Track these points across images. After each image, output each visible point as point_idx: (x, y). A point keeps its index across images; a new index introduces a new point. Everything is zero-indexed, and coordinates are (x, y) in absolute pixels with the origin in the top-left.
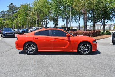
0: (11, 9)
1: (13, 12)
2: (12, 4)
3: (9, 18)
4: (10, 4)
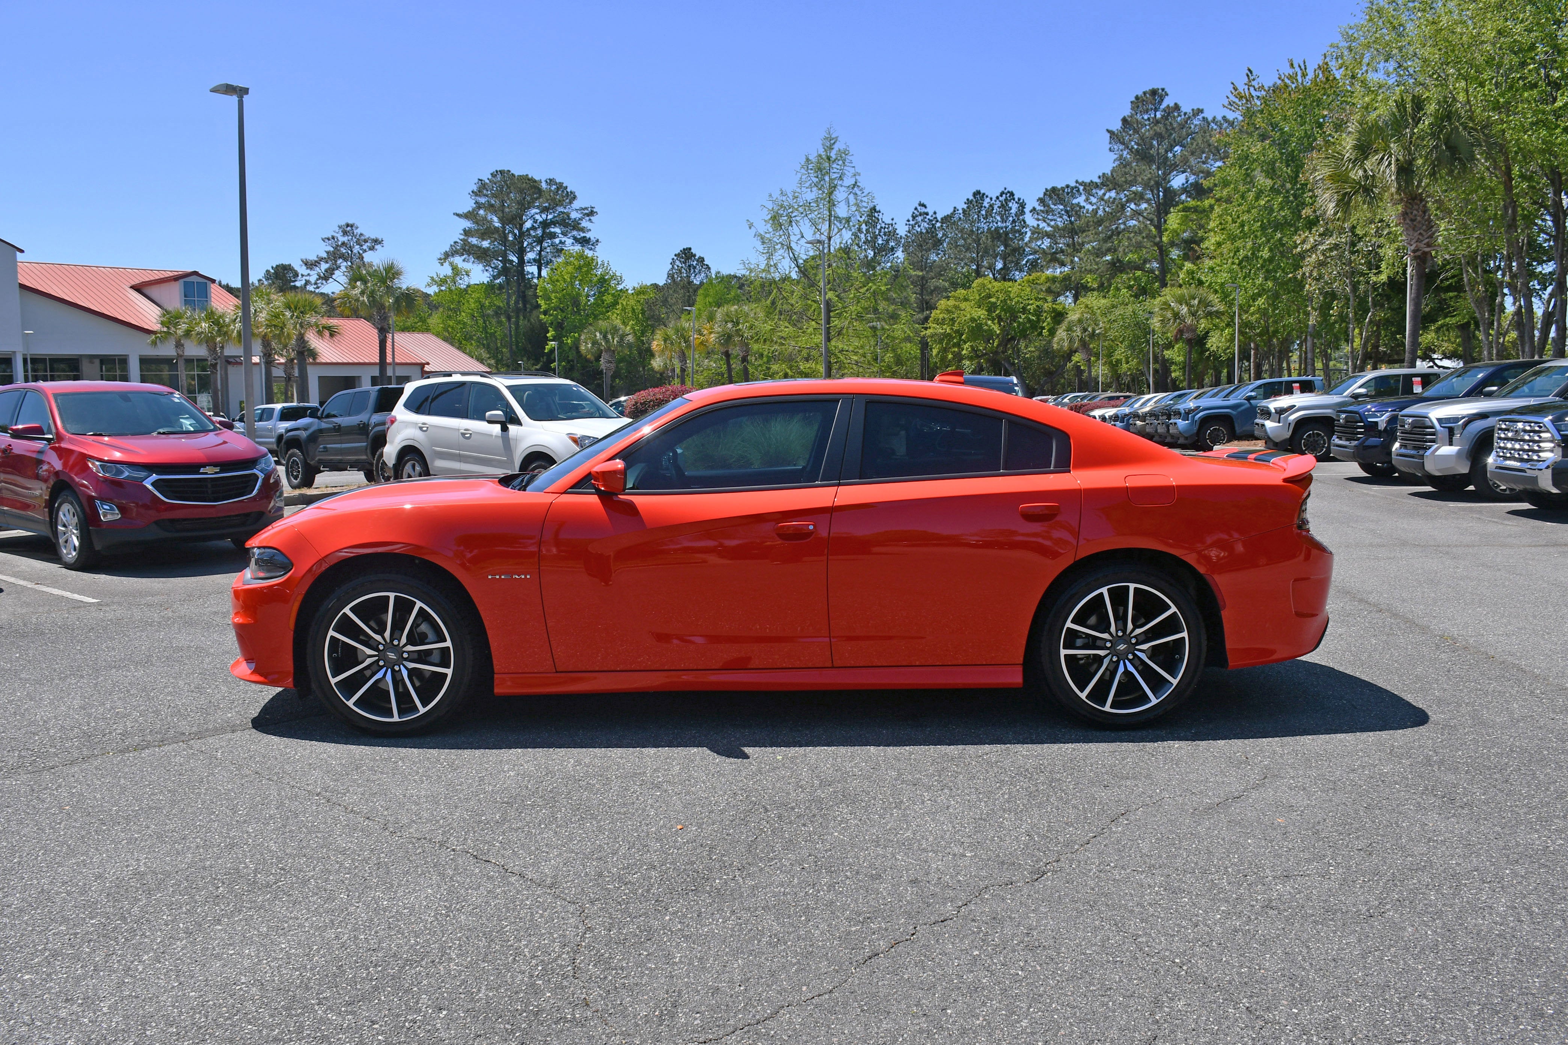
0: (1144, 155)
1: (1160, 183)
2: (1156, 95)
3: (1118, 267)
4: (1139, 103)
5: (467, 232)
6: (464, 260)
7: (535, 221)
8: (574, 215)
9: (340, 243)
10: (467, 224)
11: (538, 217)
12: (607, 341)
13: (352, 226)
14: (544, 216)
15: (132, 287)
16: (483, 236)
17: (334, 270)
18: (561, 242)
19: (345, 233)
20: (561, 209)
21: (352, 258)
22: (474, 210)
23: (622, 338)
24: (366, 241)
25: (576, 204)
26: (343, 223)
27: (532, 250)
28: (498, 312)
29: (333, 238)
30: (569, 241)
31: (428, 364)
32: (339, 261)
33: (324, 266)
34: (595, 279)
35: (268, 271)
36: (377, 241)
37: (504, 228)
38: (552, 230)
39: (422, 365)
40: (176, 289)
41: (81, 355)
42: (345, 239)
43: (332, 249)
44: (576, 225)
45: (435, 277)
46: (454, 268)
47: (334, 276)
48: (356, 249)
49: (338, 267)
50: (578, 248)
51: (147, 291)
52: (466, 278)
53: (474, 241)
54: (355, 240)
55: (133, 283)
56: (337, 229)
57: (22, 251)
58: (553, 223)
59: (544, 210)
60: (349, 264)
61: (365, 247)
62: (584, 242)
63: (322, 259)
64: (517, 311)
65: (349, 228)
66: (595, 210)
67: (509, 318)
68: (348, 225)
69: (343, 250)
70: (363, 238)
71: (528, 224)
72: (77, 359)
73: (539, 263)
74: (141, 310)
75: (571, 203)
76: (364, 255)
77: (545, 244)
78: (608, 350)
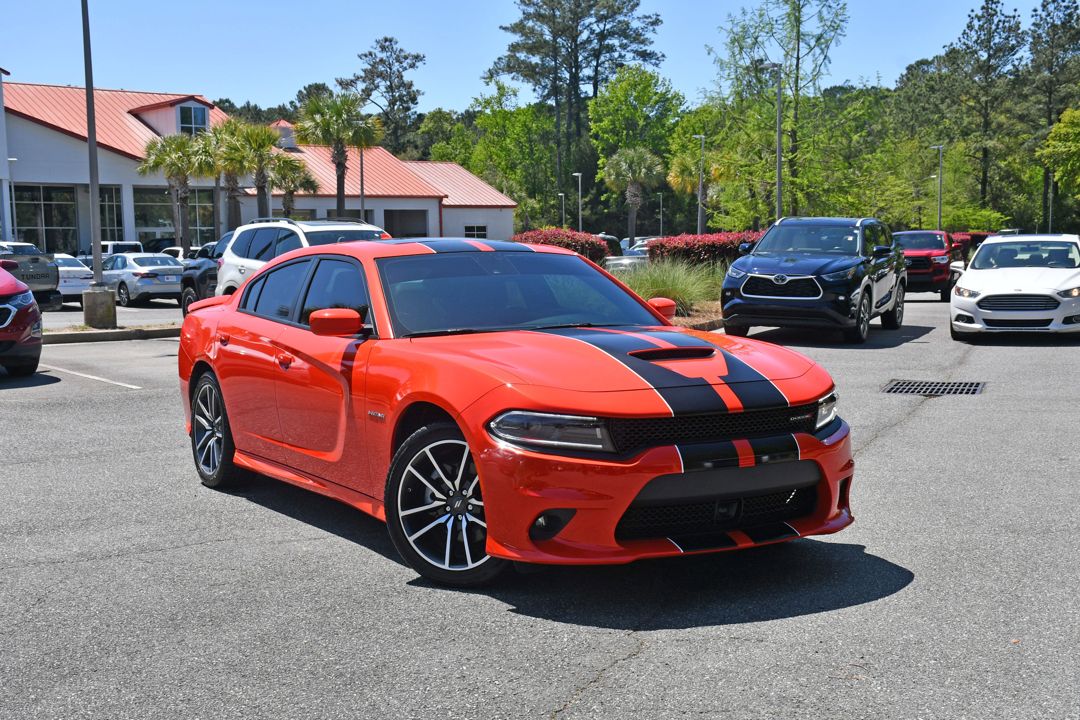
5: (514, 48)
6: (513, 78)
7: (592, 32)
8: (635, 24)
9: (378, 60)
10: (516, 38)
11: (595, 27)
12: (634, 172)
13: (391, 41)
14: (602, 26)
15: (130, 112)
16: (532, 50)
17: (372, 90)
18: (620, 56)
19: (383, 49)
20: (621, 18)
21: (391, 77)
22: (521, 22)
23: (650, 169)
24: (406, 58)
25: (639, 12)
26: (381, 38)
27: (588, 65)
28: (545, 137)
29: (371, 54)
30: (629, 55)
31: (446, 196)
32: (378, 80)
33: (361, 86)
34: (655, 98)
35: (300, 92)
36: (417, 58)
37: (555, 40)
38: (610, 42)
39: (440, 198)
40: (174, 114)
41: (76, 184)
42: (384, 55)
43: (369, 67)
44: (638, 38)
45: (480, 99)
46: (501, 88)
47: (371, 98)
48: (396, 66)
49: (377, 87)
50: (639, 61)
51: (146, 116)
52: (513, 98)
53: (522, 56)
54: (394, 56)
55: (131, 108)
56: (374, 44)
57: (8, 73)
58: (611, 34)
59: (601, 19)
60: (388, 83)
61: (405, 64)
62: (645, 56)
63: (358, 78)
64: (568, 136)
65: (387, 43)
66: (660, 18)
67: (559, 144)
68: (386, 40)
69: (381, 68)
70: (402, 54)
71: (585, 35)
72: (73, 188)
73: (595, 81)
74: (136, 137)
75: (632, 9)
76: (403, 73)
77: (602, 59)
78: (635, 182)
